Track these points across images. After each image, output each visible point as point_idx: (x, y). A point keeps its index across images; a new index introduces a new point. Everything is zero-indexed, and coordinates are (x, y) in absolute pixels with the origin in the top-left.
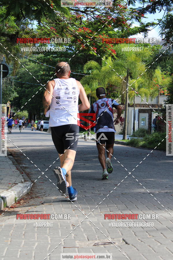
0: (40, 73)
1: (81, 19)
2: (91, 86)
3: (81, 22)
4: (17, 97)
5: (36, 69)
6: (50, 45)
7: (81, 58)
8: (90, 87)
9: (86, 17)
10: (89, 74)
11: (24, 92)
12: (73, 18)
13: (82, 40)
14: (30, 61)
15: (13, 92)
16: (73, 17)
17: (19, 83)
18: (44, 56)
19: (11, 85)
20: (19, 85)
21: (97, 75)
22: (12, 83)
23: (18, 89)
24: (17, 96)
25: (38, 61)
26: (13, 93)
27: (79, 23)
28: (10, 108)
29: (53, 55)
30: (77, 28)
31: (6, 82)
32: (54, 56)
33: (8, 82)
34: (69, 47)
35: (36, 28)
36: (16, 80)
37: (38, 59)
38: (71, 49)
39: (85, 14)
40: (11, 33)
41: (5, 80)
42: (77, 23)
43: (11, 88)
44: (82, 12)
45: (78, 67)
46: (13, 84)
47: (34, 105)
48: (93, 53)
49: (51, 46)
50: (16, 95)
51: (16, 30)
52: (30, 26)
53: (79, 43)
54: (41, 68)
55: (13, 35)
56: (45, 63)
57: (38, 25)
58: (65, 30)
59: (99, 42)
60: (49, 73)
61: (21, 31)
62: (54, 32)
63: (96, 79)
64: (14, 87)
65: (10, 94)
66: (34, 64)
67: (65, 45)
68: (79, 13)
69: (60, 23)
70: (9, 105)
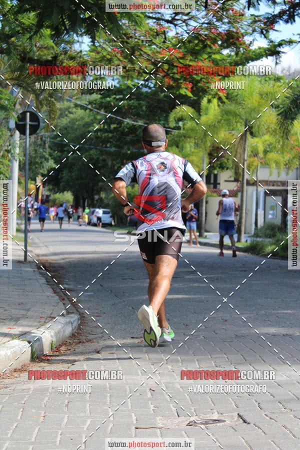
0: (93, 126)
1: (164, 33)
2: (182, 150)
3: (165, 38)
4: (54, 169)
5: (87, 120)
6: (112, 78)
7: (165, 101)
8: (180, 151)
9: (174, 30)
10: (179, 128)
12: (152, 33)
13: (166, 71)
14: (76, 106)
15: (47, 160)
16: (151, 30)
17: (57, 143)
18: (101, 98)
19: (44, 148)
20: (58, 148)
21: (192, 130)
22: (45, 144)
23: (56, 154)
24: (55, 166)
25: (89, 107)
26: (48, 162)
27: (162, 40)
28: (41, 188)
29: (116, 95)
30: (158, 50)
31: (35, 143)
32: (118, 97)
33: (39, 142)
34: (143, 82)
35: (88, 49)
36: (53, 138)
37: (90, 103)
38: (146, 86)
39: (172, 25)
40: (44, 58)
41: (33, 139)
42: (158, 41)
43: (44, 154)
44: (168, 21)
45: (159, 118)
46: (47, 145)
47: (83, 181)
48: (185, 92)
49: (113, 80)
50: (51, 164)
51: (52, 53)
53: (161, 74)
54: (95, 118)
55: (47, 61)
56: (102, 110)
57: (90, 44)
58: (137, 53)
60: (109, 127)
61: (61, 54)
62: (119, 55)
63: (190, 137)
64: (48, 150)
65: (41, 163)
66: (83, 111)
67: (138, 79)
68: (162, 22)
69: (128, 41)
70: (39, 184)
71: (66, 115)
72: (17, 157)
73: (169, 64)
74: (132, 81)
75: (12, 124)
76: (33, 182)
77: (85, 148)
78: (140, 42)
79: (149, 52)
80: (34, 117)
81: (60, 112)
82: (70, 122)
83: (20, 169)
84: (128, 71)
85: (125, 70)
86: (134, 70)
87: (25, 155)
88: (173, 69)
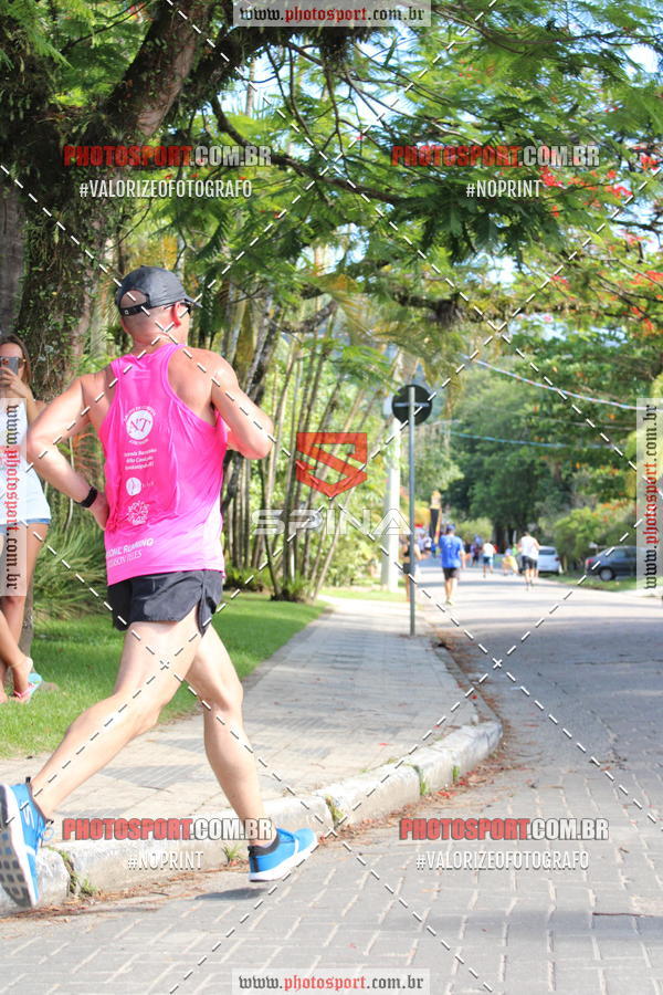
0: (524, 408)
1: (639, 247)
3: (641, 256)
4: (460, 480)
5: (513, 397)
7: (645, 362)
9: (656, 240)
11: (480, 464)
12: (618, 247)
13: (643, 310)
14: (494, 374)
15: (447, 465)
16: (617, 243)
17: (466, 439)
19: (442, 447)
20: (465, 446)
22: (443, 439)
23: (464, 456)
24: (460, 476)
25: (517, 375)
26: (448, 469)
27: (637, 259)
28: (440, 512)
29: (560, 354)
30: (632, 276)
31: (427, 439)
33: (433, 436)
34: (607, 332)
35: (511, 279)
36: (456, 430)
37: (518, 369)
38: (612, 338)
39: (652, 234)
40: (439, 296)
41: (423, 432)
42: (631, 258)
43: (442, 455)
44: (644, 227)
45: (635, 390)
46: (446, 442)
47: (509, 501)
49: (554, 329)
50: (455, 473)
51: (451, 289)
53: (635, 316)
54: (527, 395)
55: (444, 302)
56: (538, 381)
57: (514, 271)
58: (593, 283)
60: (551, 407)
62: (563, 288)
64: (448, 450)
65: (438, 471)
66: (505, 383)
67: (596, 326)
68: (635, 229)
69: (578, 263)
70: (436, 505)
71: (479, 392)
72: (397, 464)
73: (648, 299)
74: (586, 329)
75: (388, 409)
76: (425, 503)
77: (511, 445)
78: (598, 263)
79: (615, 281)
80: (422, 395)
81: (467, 386)
82: (484, 403)
83: (403, 483)
84: (579, 313)
85: (573, 312)
86: (589, 310)
87: (410, 462)
88: (655, 307)
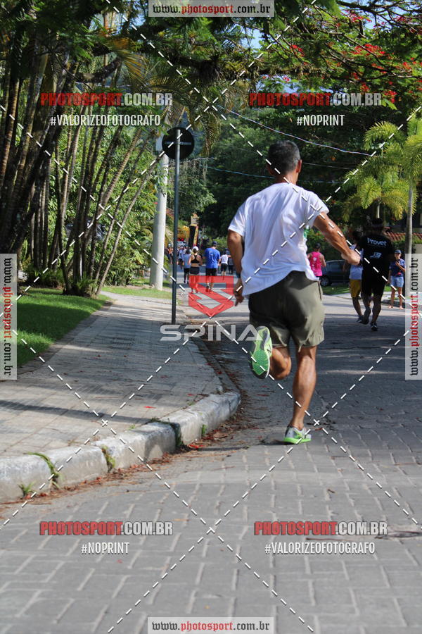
1: (360, 25)
2: (382, 181)
3: (362, 31)
4: (214, 204)
5: (257, 141)
6: (289, 85)
7: (361, 116)
8: (378, 183)
9: (373, 20)
10: (379, 152)
11: (231, 192)
12: (343, 24)
13: (361, 75)
14: (243, 122)
15: (204, 193)
16: (343, 20)
17: (219, 172)
18: (276, 112)
19: (200, 178)
20: (219, 178)
21: (396, 154)
22: (202, 172)
23: (217, 185)
24: (214, 201)
25: (261, 123)
26: (205, 196)
27: (357, 34)
28: (197, 230)
29: (295, 108)
30: (353, 48)
31: (189, 171)
32: (298, 111)
33: (194, 169)
34: (332, 92)
35: (259, 46)
36: (212, 166)
37: (262, 118)
39: (370, 14)
40: (202, 58)
41: (186, 166)
42: (352, 35)
43: (200, 185)
44: (364, 9)
45: (352, 138)
46: (204, 173)
48: (387, 105)
49: (291, 87)
50: (210, 199)
51: (212, 52)
52: (244, 43)
53: (355, 80)
54: (268, 139)
55: (205, 62)
56: (277, 129)
57: (261, 39)
58: (323, 52)
59: (403, 80)
61: (223, 53)
62: (299, 55)
63: (392, 164)
64: (205, 181)
65: (197, 197)
66: (252, 129)
67: (324, 87)
68: (358, 10)
69: (312, 35)
71: (231, 136)
72: (165, 190)
73: (365, 66)
74: (316, 88)
75: (159, 147)
76: (186, 222)
77: (254, 178)
78: (328, 36)
79: (340, 51)
80: (188, 136)
81: (221, 131)
82: (234, 145)
83: (169, 205)
84: (311, 75)
85: (306, 74)
86: (319, 73)
87: (175, 189)
88: (371, 73)
